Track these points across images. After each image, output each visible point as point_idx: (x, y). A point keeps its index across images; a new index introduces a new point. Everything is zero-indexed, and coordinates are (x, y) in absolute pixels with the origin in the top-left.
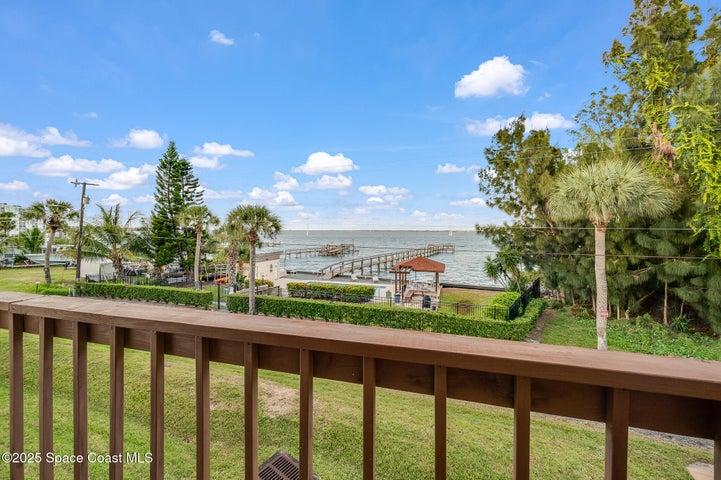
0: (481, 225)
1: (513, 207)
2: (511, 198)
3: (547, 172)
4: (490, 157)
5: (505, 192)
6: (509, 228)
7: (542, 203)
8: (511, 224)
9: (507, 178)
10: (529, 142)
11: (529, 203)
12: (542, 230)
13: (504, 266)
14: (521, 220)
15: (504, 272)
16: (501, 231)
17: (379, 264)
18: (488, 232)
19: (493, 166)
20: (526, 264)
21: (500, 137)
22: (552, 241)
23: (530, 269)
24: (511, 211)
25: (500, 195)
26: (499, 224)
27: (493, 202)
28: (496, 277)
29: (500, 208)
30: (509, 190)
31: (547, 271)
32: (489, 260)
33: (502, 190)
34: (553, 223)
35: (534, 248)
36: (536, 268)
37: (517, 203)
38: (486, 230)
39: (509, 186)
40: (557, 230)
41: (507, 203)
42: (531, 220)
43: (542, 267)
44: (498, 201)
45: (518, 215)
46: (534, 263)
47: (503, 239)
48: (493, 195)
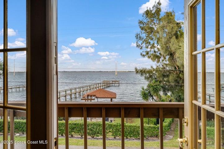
0: (138, 68)
1: (156, 57)
2: (155, 52)
3: (174, 37)
4: (142, 25)
5: (151, 48)
6: (154, 70)
7: (172, 55)
8: (155, 67)
9: (152, 39)
10: (164, 18)
11: (165, 55)
12: (172, 71)
13: (152, 93)
14: (160, 65)
15: (152, 96)
16: (150, 72)
17: (71, 95)
18: (142, 72)
19: (143, 31)
20: (164, 91)
21: (147, 14)
22: (177, 77)
23: (166, 94)
24: (155, 59)
25: (149, 50)
26: (148, 68)
27: (144, 54)
28: (147, 100)
29: (149, 57)
30: (153, 47)
31: (175, 95)
32: (143, 89)
33: (150, 47)
34: (178, 66)
35: (168, 81)
36: (169, 94)
37: (158, 54)
38: (141, 71)
39: (153, 44)
40: (180, 71)
41: (152, 54)
42: (166, 65)
43: (173, 93)
44: (147, 53)
45: (158, 61)
46: (168, 90)
47: (151, 76)
48: (144, 49)
